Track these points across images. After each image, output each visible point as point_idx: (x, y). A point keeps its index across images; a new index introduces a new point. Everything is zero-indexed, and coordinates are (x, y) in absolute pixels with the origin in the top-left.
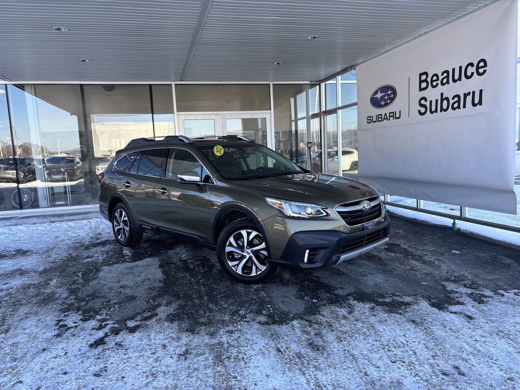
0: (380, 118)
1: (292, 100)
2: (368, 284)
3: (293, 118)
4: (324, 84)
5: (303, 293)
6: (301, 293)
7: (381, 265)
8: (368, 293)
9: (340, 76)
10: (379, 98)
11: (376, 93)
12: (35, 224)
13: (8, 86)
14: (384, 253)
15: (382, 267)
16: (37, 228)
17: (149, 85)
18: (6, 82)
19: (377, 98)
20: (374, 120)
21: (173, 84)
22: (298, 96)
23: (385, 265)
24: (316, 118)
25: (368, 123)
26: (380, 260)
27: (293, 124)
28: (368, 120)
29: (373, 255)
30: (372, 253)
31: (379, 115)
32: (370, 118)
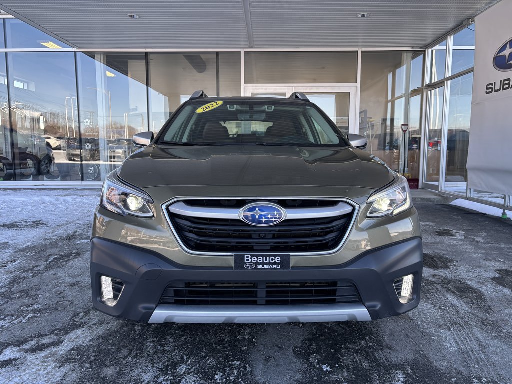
0: (506, 84)
1: (390, 76)
2: (444, 348)
3: (390, 98)
4: (430, 51)
5: (314, 346)
6: (311, 345)
7: (481, 309)
8: (439, 370)
9: (452, 37)
10: (507, 55)
11: (503, 48)
12: (83, 196)
13: (78, 54)
14: (490, 286)
15: (482, 315)
16: (82, 201)
17: (217, 52)
18: (76, 50)
19: (505, 56)
20: (498, 88)
21: (243, 51)
22: (398, 71)
23: (489, 310)
24: (417, 95)
25: (487, 93)
26: (481, 299)
27: (390, 105)
28: (487, 89)
29: (469, 287)
30: (469, 283)
31: (504, 81)
32: (491, 86)
